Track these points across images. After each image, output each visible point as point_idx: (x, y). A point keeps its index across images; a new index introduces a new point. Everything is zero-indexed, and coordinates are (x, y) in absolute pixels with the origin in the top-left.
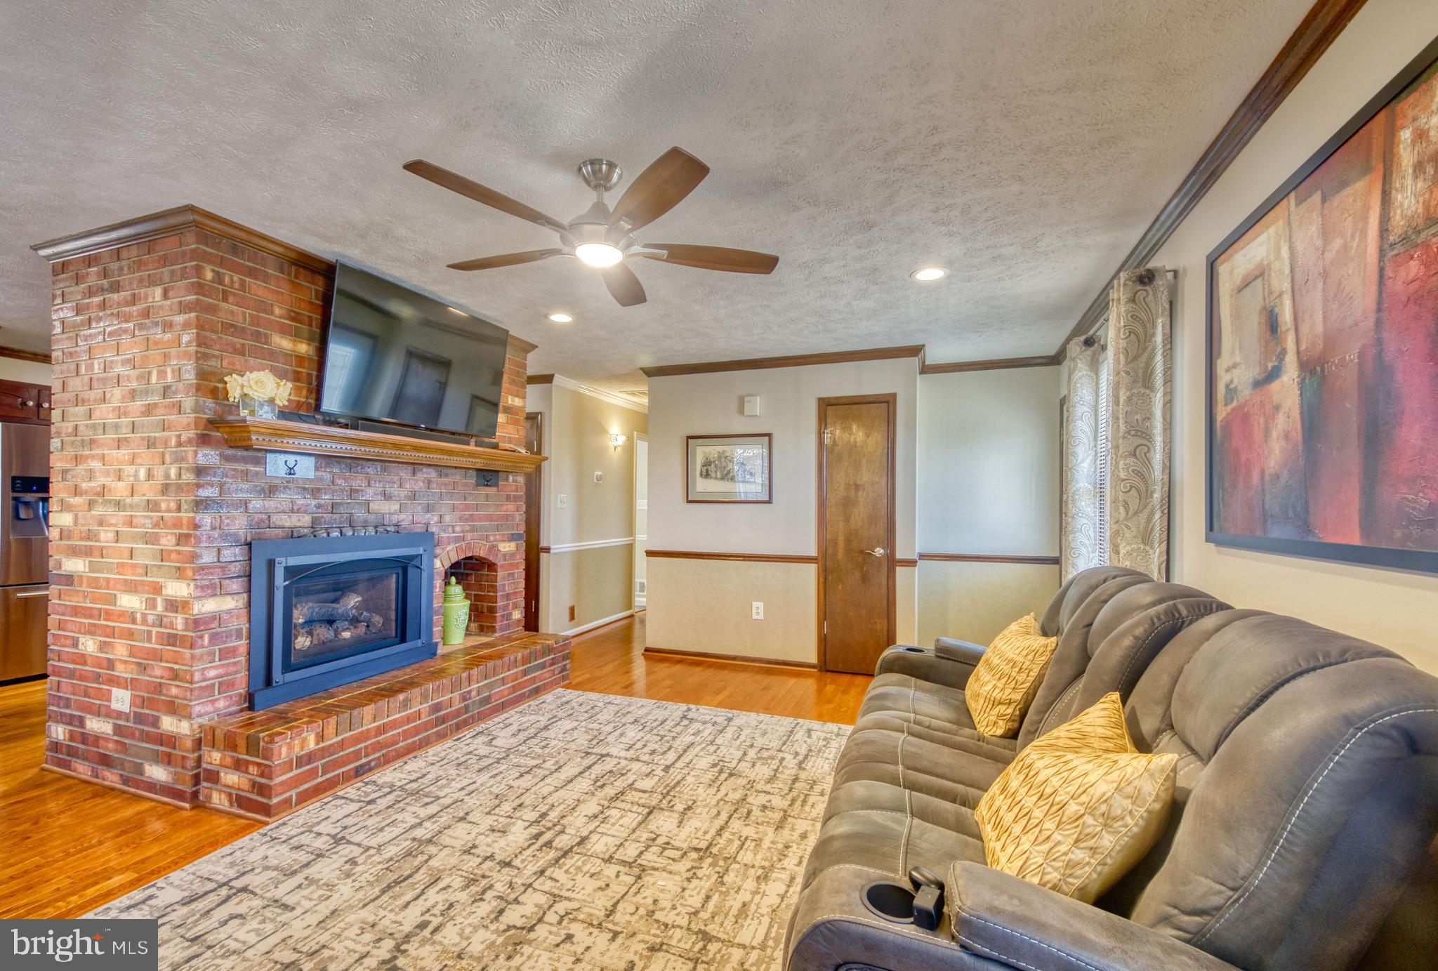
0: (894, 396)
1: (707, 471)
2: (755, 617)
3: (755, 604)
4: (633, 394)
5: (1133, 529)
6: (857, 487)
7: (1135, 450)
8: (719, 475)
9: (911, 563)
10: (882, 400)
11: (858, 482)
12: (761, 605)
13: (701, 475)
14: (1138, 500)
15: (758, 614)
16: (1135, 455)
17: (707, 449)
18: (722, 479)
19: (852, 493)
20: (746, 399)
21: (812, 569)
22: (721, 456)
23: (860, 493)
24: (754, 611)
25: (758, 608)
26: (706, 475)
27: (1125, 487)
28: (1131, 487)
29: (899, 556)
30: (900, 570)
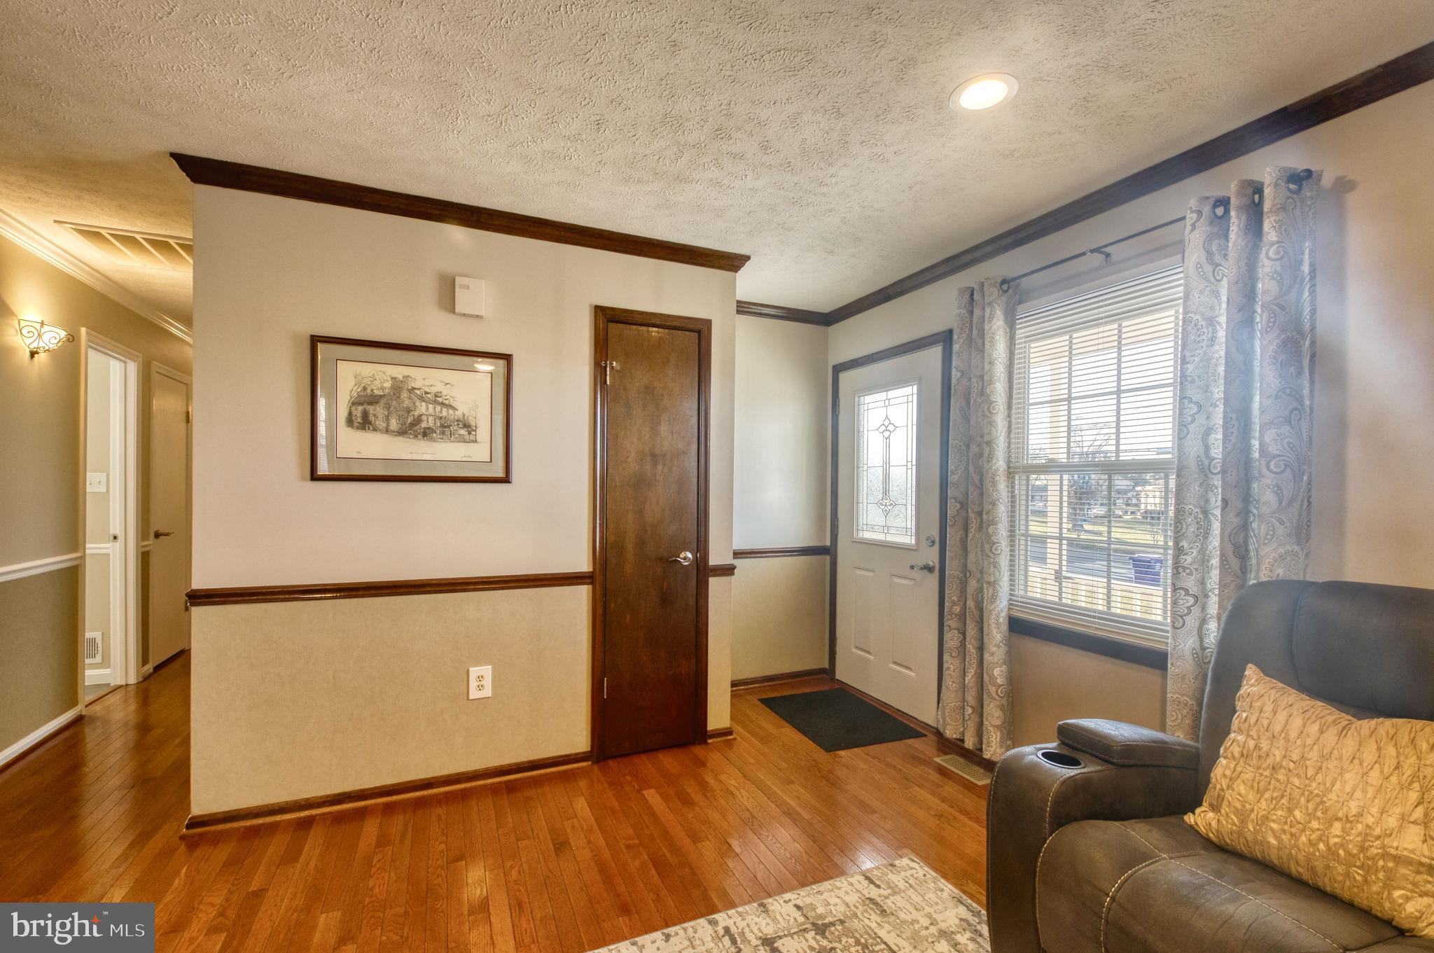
0: (708, 323)
1: (365, 415)
2: (474, 694)
3: (475, 671)
4: (93, 235)
5: (1288, 524)
6: (654, 457)
7: (1290, 417)
8: (394, 424)
9: (728, 571)
10: (691, 326)
11: (658, 451)
12: (486, 670)
13: (350, 421)
14: (1292, 484)
15: (480, 687)
16: (1290, 422)
17: (366, 370)
18: (402, 433)
19: (648, 467)
20: (459, 280)
21: (583, 593)
22: (398, 387)
23: (660, 467)
24: (473, 684)
25: (480, 678)
26: (365, 424)
27: (1277, 465)
28: (1286, 466)
29: (713, 561)
30: (714, 582)
